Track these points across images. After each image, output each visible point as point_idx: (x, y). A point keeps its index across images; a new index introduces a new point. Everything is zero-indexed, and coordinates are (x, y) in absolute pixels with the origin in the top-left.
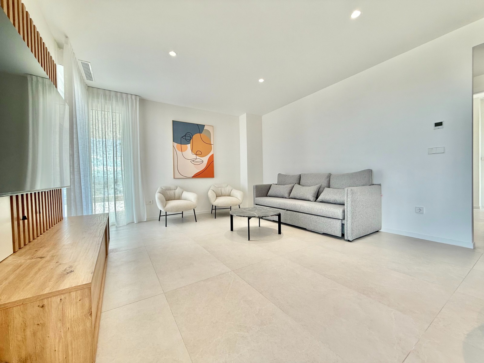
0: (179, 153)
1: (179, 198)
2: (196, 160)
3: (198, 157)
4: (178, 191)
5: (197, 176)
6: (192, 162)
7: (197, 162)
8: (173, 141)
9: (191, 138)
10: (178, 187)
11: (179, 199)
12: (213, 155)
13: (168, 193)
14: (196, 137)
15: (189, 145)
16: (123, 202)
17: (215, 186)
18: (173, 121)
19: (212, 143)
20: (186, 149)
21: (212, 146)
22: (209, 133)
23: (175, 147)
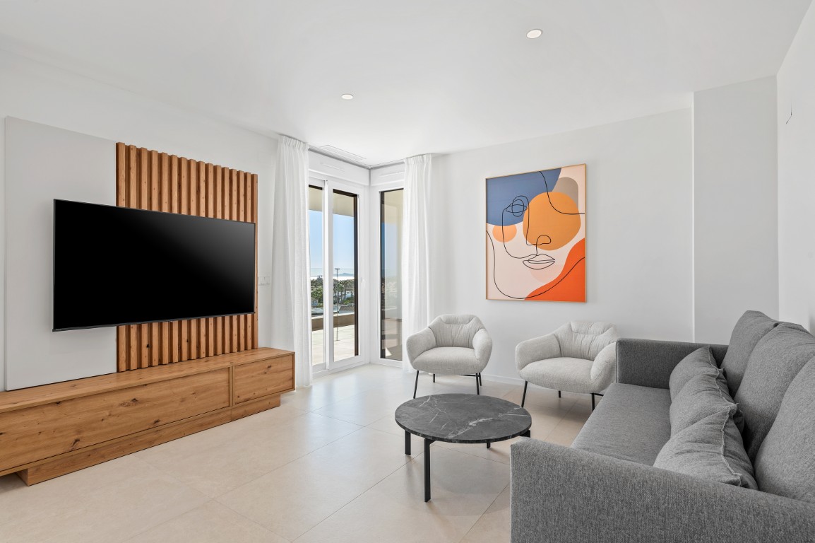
1: (468, 344)
2: (537, 258)
3: (540, 251)
4: (467, 329)
6: (526, 263)
7: (538, 262)
8: (487, 222)
9: (525, 207)
11: (467, 347)
15: (521, 224)
17: (570, 326)
18: (487, 179)
19: (581, 209)
20: (514, 234)
21: (582, 217)
22: (572, 184)
23: (491, 232)
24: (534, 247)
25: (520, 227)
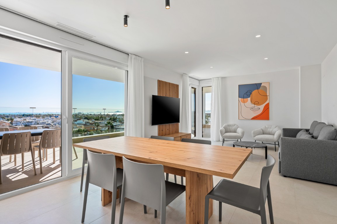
0: (243, 104)
2: (255, 108)
3: (255, 106)
4: (235, 127)
5: (254, 118)
6: (251, 109)
7: (255, 109)
8: (239, 97)
9: (251, 93)
11: (235, 132)
12: (268, 104)
13: (228, 128)
14: (255, 92)
15: (250, 98)
17: (265, 126)
18: (239, 85)
19: (268, 95)
20: (247, 101)
21: (268, 97)
22: (265, 88)
23: (240, 100)
24: (254, 105)
25: (249, 99)
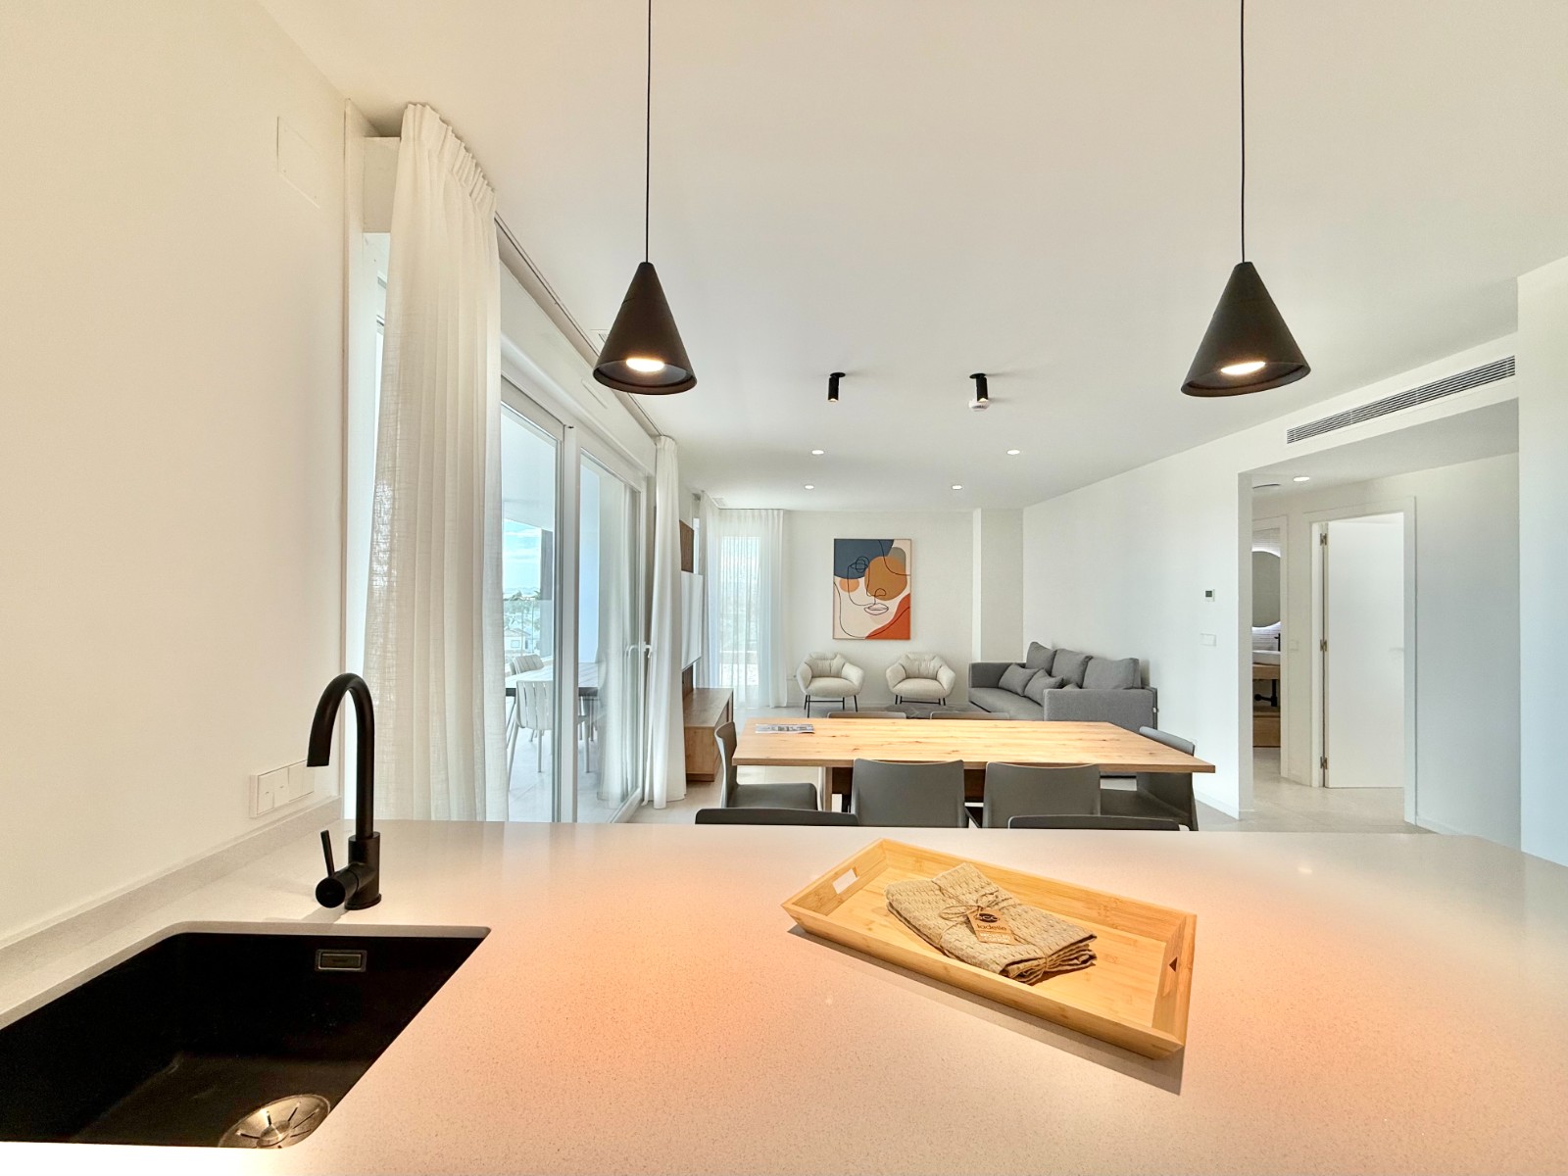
0: (844, 594)
1: (838, 675)
2: (875, 607)
3: (878, 601)
4: (836, 663)
5: (875, 636)
6: (867, 610)
7: (876, 610)
8: (835, 575)
9: (867, 566)
10: (838, 656)
11: (838, 677)
12: (908, 597)
13: (820, 665)
14: (877, 563)
15: (864, 579)
16: (756, 666)
17: (908, 656)
18: (835, 540)
19: (908, 573)
20: (856, 587)
21: (908, 577)
22: (901, 553)
23: (838, 584)
24: (873, 598)
25: (862, 581)
